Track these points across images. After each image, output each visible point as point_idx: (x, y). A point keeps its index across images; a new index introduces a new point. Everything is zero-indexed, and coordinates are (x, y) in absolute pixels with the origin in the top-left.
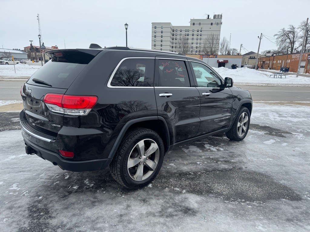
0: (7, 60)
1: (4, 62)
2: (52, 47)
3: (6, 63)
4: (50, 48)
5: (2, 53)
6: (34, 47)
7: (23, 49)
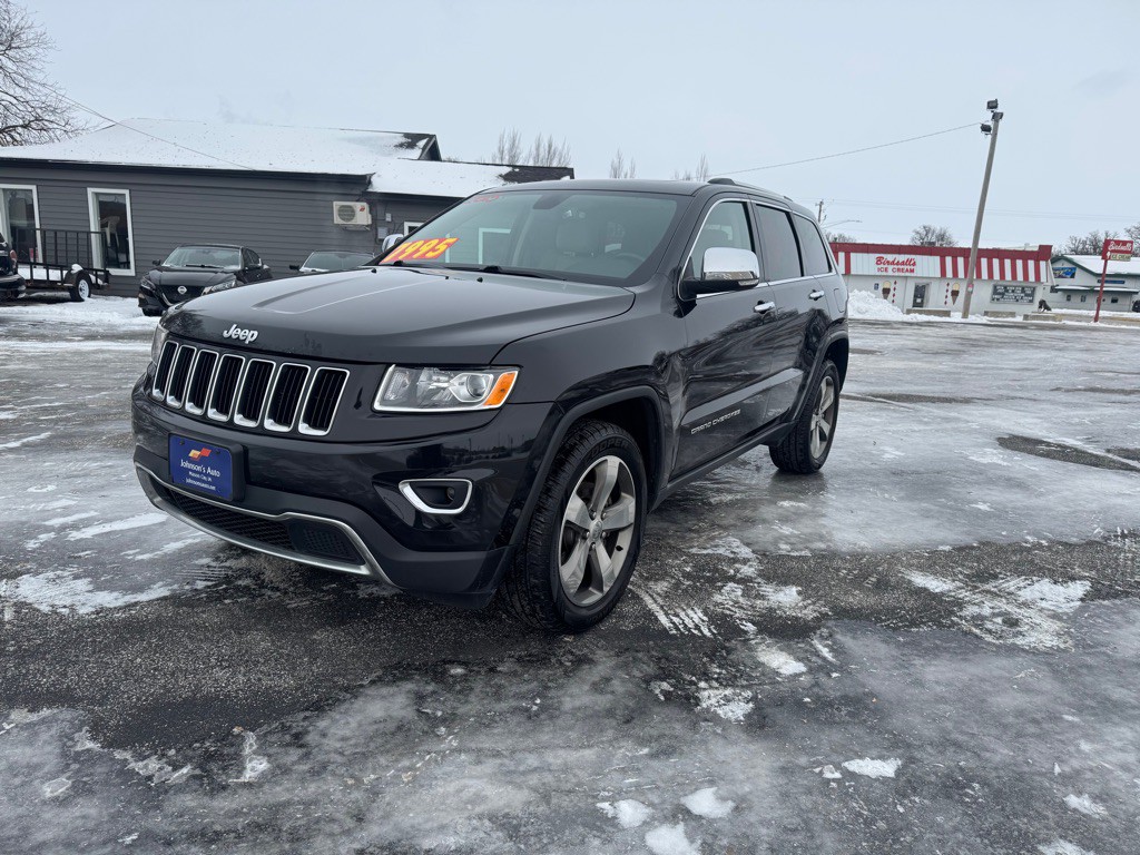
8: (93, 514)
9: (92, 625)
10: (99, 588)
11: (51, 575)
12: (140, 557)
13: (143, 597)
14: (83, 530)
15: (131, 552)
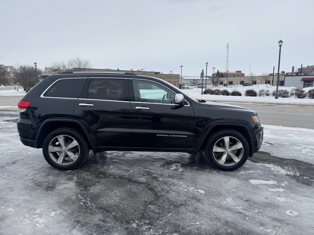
0: (188, 85)
1: (185, 87)
2: (236, 71)
3: (187, 88)
4: (234, 73)
5: (191, 80)
6: (220, 73)
7: (211, 76)
8: (270, 190)
9: (270, 162)
10: (269, 168)
11: (279, 173)
12: (260, 171)
13: (261, 164)
14: (273, 184)
15: (261, 173)
